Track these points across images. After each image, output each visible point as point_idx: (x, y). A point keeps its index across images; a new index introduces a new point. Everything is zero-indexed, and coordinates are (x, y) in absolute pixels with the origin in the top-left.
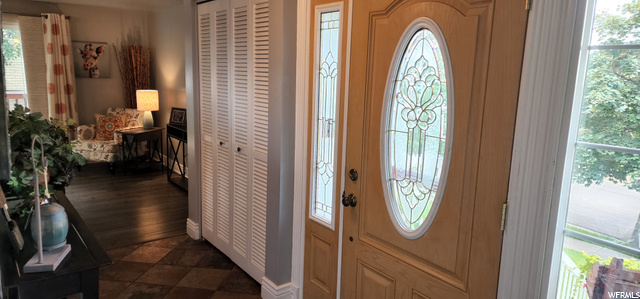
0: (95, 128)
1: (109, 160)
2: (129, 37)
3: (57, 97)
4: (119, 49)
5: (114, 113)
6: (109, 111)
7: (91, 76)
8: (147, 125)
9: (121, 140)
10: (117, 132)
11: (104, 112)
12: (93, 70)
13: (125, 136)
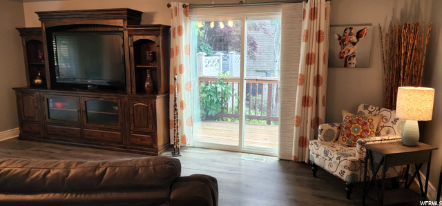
0: (339, 128)
1: (344, 178)
2: (403, 14)
3: (306, 89)
4: (387, 30)
5: (366, 112)
6: (361, 108)
7: (346, 66)
8: (408, 141)
9: (365, 155)
10: (361, 143)
11: (354, 110)
12: (349, 58)
13: (370, 152)
